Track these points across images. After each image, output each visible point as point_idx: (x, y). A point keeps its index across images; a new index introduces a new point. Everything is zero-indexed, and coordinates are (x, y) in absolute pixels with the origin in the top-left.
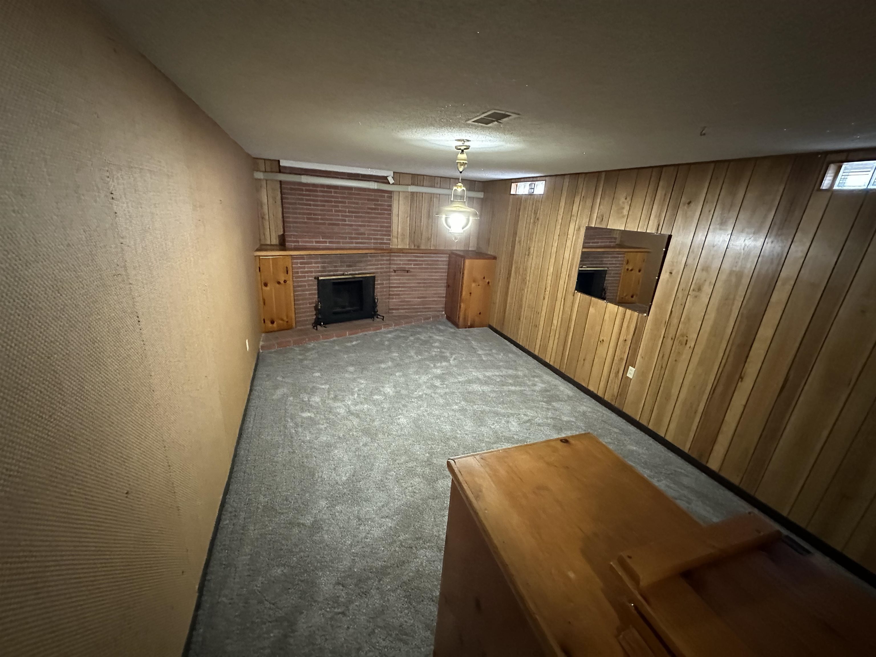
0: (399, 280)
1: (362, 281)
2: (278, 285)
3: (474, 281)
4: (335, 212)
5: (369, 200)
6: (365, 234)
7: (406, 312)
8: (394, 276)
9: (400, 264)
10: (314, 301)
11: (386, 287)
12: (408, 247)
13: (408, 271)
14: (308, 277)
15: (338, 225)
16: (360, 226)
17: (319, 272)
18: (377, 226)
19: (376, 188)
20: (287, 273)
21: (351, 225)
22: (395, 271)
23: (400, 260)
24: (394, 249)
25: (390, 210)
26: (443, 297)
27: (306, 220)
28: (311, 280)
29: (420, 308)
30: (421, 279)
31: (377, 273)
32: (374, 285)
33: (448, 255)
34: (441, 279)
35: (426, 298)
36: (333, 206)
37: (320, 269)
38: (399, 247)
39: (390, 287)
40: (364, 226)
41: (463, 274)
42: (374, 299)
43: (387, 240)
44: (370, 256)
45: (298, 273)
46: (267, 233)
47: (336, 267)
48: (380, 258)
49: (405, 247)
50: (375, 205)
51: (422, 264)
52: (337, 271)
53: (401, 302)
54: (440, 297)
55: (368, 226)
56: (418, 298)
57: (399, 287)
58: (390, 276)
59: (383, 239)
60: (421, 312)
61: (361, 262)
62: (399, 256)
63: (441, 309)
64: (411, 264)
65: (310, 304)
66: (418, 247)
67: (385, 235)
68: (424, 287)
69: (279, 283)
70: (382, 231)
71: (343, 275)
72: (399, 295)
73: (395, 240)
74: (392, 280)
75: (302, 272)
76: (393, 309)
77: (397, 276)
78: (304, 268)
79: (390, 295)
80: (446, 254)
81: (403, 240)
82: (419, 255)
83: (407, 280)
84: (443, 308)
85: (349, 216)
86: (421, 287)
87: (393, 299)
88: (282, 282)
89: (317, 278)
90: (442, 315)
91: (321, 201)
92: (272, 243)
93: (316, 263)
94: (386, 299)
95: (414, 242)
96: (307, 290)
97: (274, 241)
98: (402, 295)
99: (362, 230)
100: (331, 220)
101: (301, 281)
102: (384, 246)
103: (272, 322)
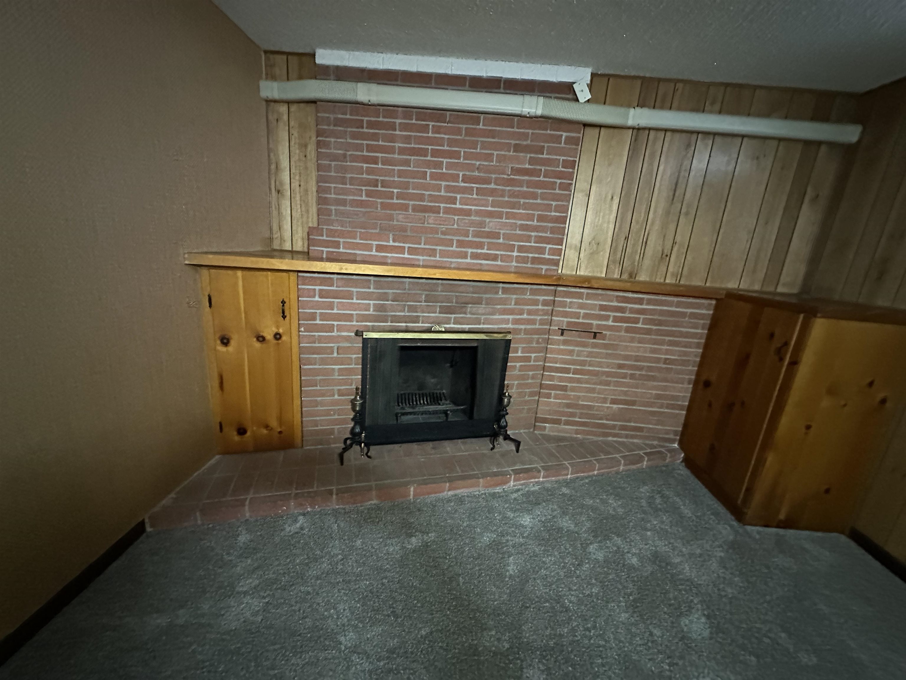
0: (571, 352)
1: (475, 348)
2: (258, 345)
3: (831, 391)
4: (432, 178)
5: (517, 148)
6: (496, 236)
7: (577, 432)
8: (558, 342)
9: (577, 315)
10: (354, 387)
11: (535, 368)
12: (603, 275)
13: (595, 335)
14: (340, 328)
15: (436, 211)
16: (491, 214)
17: (366, 318)
18: (530, 218)
19: (539, 112)
20: (284, 317)
21: (468, 213)
22: (562, 332)
23: (582, 306)
24: (567, 275)
25: (570, 176)
26: (681, 408)
27: (364, 198)
28: (347, 339)
29: (614, 427)
30: (626, 357)
31: (517, 331)
32: (505, 360)
33: (714, 302)
34: (684, 363)
35: (633, 403)
36: (429, 164)
37: (371, 312)
38: (582, 272)
39: (544, 368)
40: (499, 215)
41: (794, 363)
42: (501, 395)
43: (553, 252)
44: (505, 291)
45: (313, 317)
46: (287, 226)
47: (412, 309)
48: (528, 296)
49: (599, 275)
50: (532, 161)
51: (636, 321)
52: (416, 320)
53: (568, 406)
54: (672, 407)
55: (509, 216)
56: (614, 402)
57: (567, 371)
58: (547, 341)
59: (542, 251)
60: (615, 435)
61: (479, 302)
62: (580, 296)
63: (672, 436)
64: (607, 318)
65: (341, 393)
66: (631, 275)
67: (548, 241)
68: (632, 376)
69: (261, 339)
70: (543, 229)
71: (429, 331)
72: (564, 388)
73: (571, 255)
74: (553, 351)
75: (324, 317)
76: (545, 421)
77: (565, 342)
78: (331, 306)
79: (541, 386)
80: (711, 299)
81: (593, 255)
82: (630, 295)
83: (590, 355)
84: (675, 433)
85: (463, 190)
86: (625, 376)
87: (549, 396)
88: (269, 336)
89: (358, 333)
90: (671, 451)
91: (402, 151)
92: (294, 249)
93: (361, 296)
94: (532, 394)
95: (621, 262)
96: (336, 362)
97: (300, 243)
98: (573, 389)
99: (491, 225)
100: (421, 198)
101: (320, 339)
102: (544, 267)
103: (242, 431)
